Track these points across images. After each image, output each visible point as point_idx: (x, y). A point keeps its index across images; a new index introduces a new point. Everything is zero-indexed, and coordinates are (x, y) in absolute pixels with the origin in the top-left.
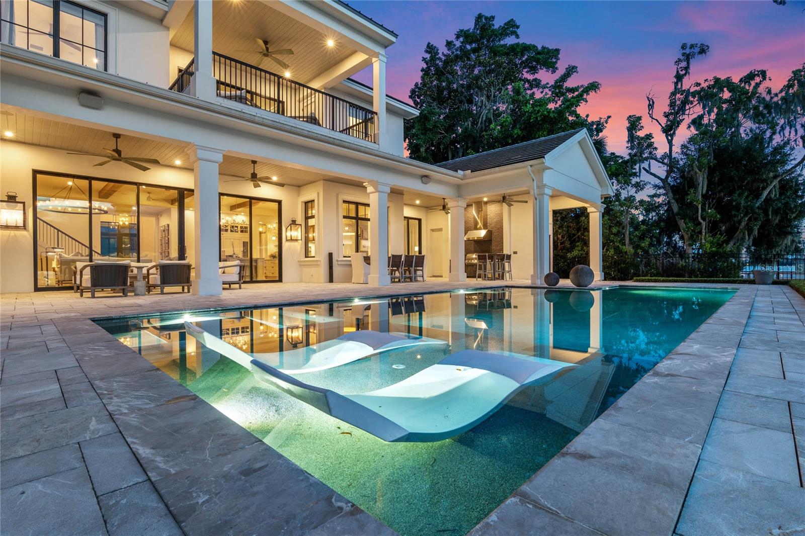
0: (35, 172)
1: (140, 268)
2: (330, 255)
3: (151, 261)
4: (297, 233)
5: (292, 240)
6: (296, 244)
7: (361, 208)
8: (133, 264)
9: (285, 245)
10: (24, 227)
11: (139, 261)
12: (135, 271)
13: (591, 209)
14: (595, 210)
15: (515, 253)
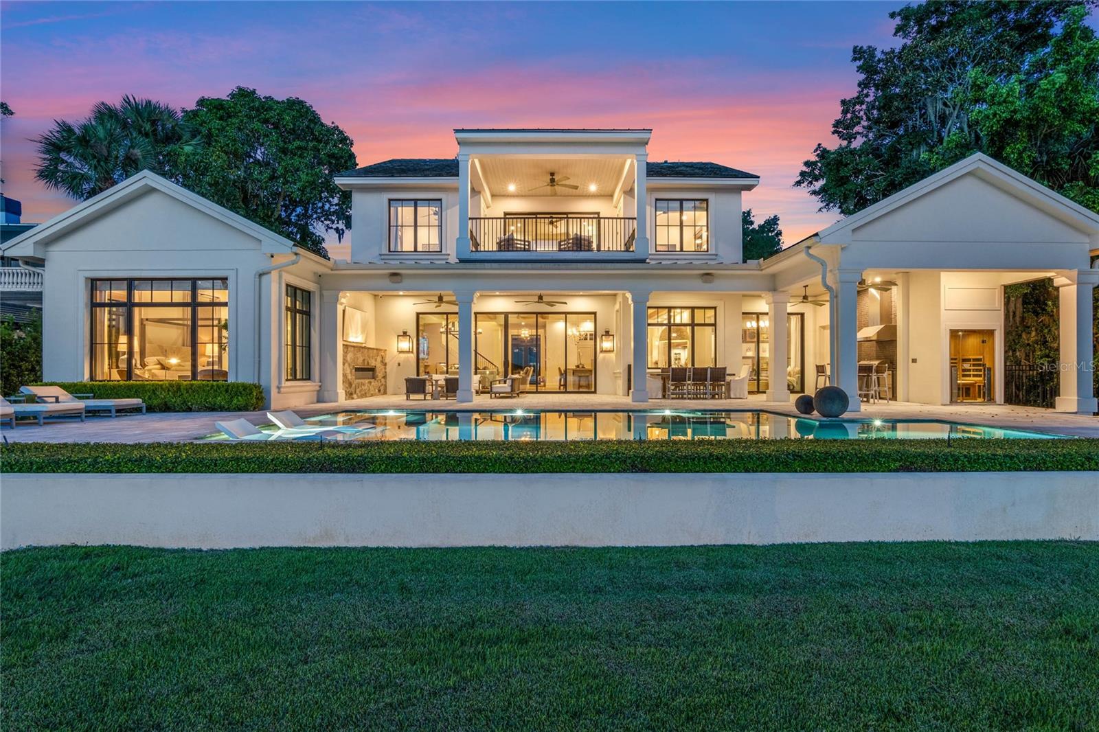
0: (418, 313)
2: (630, 367)
5: (605, 351)
6: (611, 355)
9: (600, 356)
10: (413, 352)
13: (1058, 281)
14: (1067, 281)
15: (914, 361)
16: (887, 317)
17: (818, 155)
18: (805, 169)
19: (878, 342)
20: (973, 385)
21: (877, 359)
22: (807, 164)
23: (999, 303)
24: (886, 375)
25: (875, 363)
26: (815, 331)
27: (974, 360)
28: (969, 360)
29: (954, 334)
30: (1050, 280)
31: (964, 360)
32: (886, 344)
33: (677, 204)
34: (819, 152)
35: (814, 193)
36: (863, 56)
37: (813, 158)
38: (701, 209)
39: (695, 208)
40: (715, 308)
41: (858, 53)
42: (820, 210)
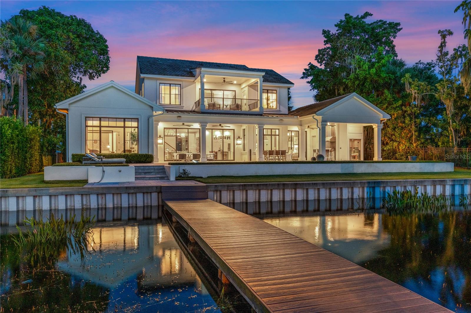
0: (164, 128)
1: (188, 155)
2: (250, 150)
3: (192, 153)
4: (240, 142)
5: (238, 144)
6: (240, 146)
7: (273, 130)
8: (187, 154)
9: (236, 146)
10: (162, 144)
11: (188, 153)
12: (187, 156)
13: (374, 127)
14: (376, 127)
15: (341, 148)
16: (333, 134)
17: (309, 67)
18: (304, 71)
19: (331, 142)
20: (356, 155)
21: (330, 148)
22: (305, 69)
23: (362, 131)
24: (333, 152)
25: (330, 149)
26: (310, 137)
27: (357, 148)
28: (355, 148)
29: (351, 140)
30: (372, 126)
31: (354, 148)
32: (333, 143)
33: (266, 91)
34: (310, 66)
35: (308, 82)
36: (326, 33)
37: (308, 68)
38: (274, 93)
39: (272, 93)
40: (279, 129)
41: (324, 32)
42: (311, 90)
